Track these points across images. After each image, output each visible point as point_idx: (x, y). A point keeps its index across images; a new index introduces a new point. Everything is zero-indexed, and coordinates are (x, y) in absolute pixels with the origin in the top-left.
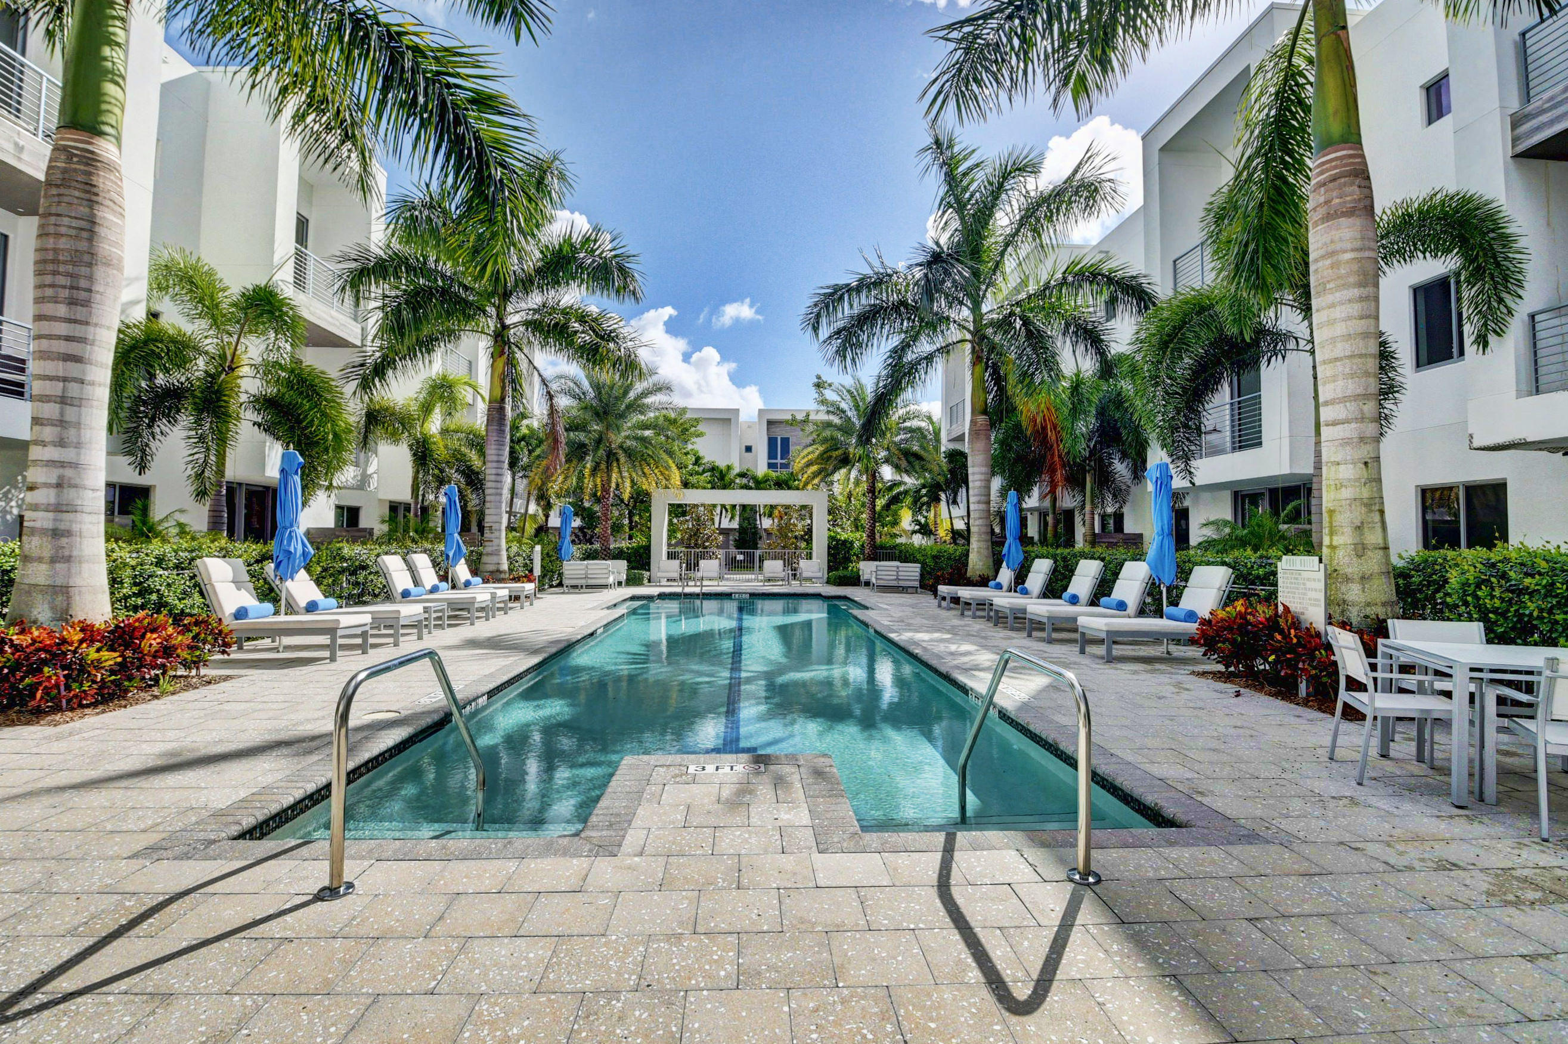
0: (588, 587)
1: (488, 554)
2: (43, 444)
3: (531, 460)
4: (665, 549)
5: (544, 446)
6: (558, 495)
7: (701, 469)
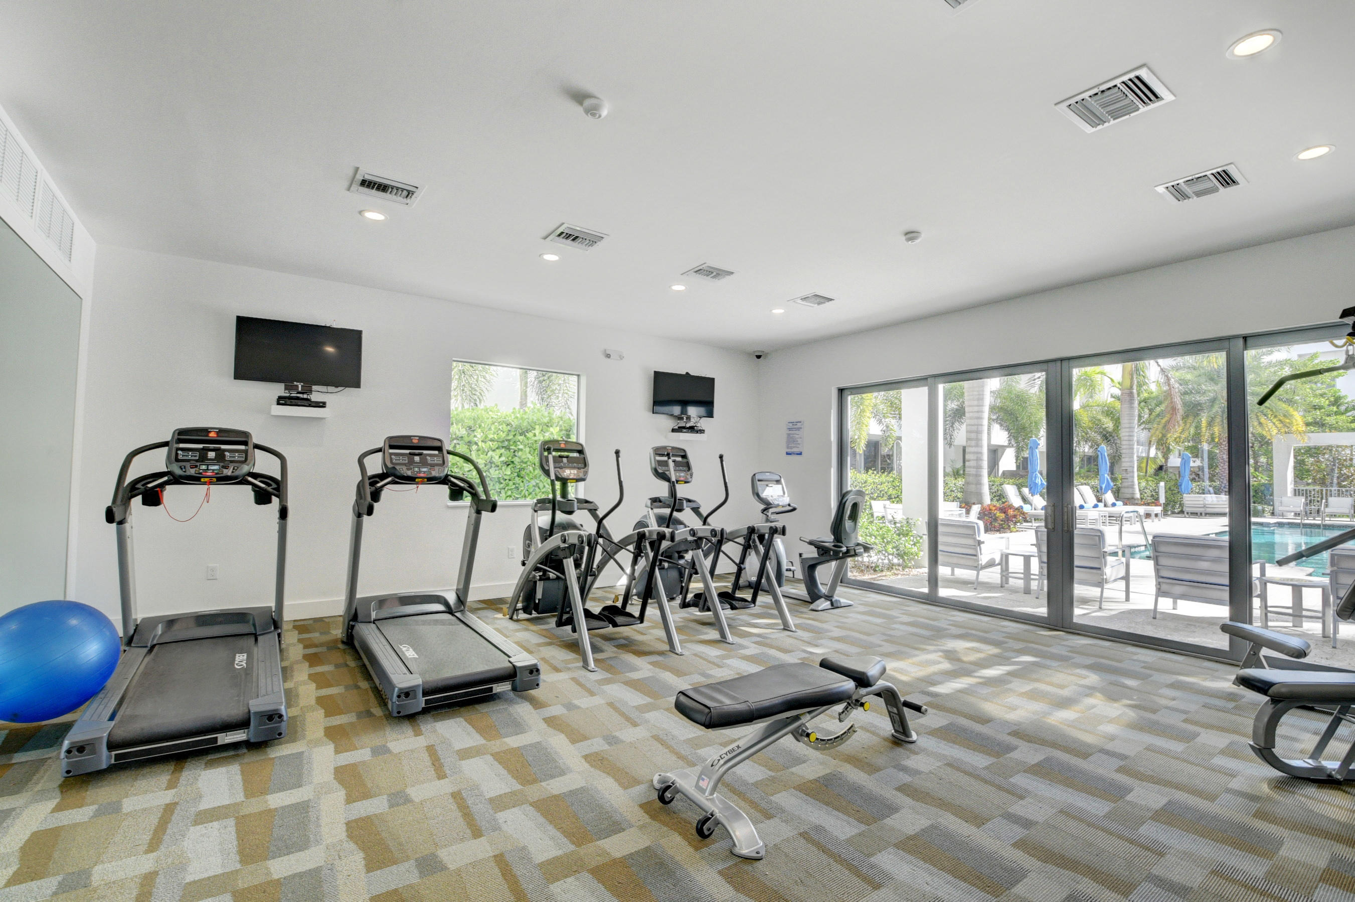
0: (1206, 514)
1: (1125, 487)
2: (972, 447)
3: (1152, 417)
4: (1290, 487)
5: (1163, 407)
6: (1177, 442)
7: (1343, 408)
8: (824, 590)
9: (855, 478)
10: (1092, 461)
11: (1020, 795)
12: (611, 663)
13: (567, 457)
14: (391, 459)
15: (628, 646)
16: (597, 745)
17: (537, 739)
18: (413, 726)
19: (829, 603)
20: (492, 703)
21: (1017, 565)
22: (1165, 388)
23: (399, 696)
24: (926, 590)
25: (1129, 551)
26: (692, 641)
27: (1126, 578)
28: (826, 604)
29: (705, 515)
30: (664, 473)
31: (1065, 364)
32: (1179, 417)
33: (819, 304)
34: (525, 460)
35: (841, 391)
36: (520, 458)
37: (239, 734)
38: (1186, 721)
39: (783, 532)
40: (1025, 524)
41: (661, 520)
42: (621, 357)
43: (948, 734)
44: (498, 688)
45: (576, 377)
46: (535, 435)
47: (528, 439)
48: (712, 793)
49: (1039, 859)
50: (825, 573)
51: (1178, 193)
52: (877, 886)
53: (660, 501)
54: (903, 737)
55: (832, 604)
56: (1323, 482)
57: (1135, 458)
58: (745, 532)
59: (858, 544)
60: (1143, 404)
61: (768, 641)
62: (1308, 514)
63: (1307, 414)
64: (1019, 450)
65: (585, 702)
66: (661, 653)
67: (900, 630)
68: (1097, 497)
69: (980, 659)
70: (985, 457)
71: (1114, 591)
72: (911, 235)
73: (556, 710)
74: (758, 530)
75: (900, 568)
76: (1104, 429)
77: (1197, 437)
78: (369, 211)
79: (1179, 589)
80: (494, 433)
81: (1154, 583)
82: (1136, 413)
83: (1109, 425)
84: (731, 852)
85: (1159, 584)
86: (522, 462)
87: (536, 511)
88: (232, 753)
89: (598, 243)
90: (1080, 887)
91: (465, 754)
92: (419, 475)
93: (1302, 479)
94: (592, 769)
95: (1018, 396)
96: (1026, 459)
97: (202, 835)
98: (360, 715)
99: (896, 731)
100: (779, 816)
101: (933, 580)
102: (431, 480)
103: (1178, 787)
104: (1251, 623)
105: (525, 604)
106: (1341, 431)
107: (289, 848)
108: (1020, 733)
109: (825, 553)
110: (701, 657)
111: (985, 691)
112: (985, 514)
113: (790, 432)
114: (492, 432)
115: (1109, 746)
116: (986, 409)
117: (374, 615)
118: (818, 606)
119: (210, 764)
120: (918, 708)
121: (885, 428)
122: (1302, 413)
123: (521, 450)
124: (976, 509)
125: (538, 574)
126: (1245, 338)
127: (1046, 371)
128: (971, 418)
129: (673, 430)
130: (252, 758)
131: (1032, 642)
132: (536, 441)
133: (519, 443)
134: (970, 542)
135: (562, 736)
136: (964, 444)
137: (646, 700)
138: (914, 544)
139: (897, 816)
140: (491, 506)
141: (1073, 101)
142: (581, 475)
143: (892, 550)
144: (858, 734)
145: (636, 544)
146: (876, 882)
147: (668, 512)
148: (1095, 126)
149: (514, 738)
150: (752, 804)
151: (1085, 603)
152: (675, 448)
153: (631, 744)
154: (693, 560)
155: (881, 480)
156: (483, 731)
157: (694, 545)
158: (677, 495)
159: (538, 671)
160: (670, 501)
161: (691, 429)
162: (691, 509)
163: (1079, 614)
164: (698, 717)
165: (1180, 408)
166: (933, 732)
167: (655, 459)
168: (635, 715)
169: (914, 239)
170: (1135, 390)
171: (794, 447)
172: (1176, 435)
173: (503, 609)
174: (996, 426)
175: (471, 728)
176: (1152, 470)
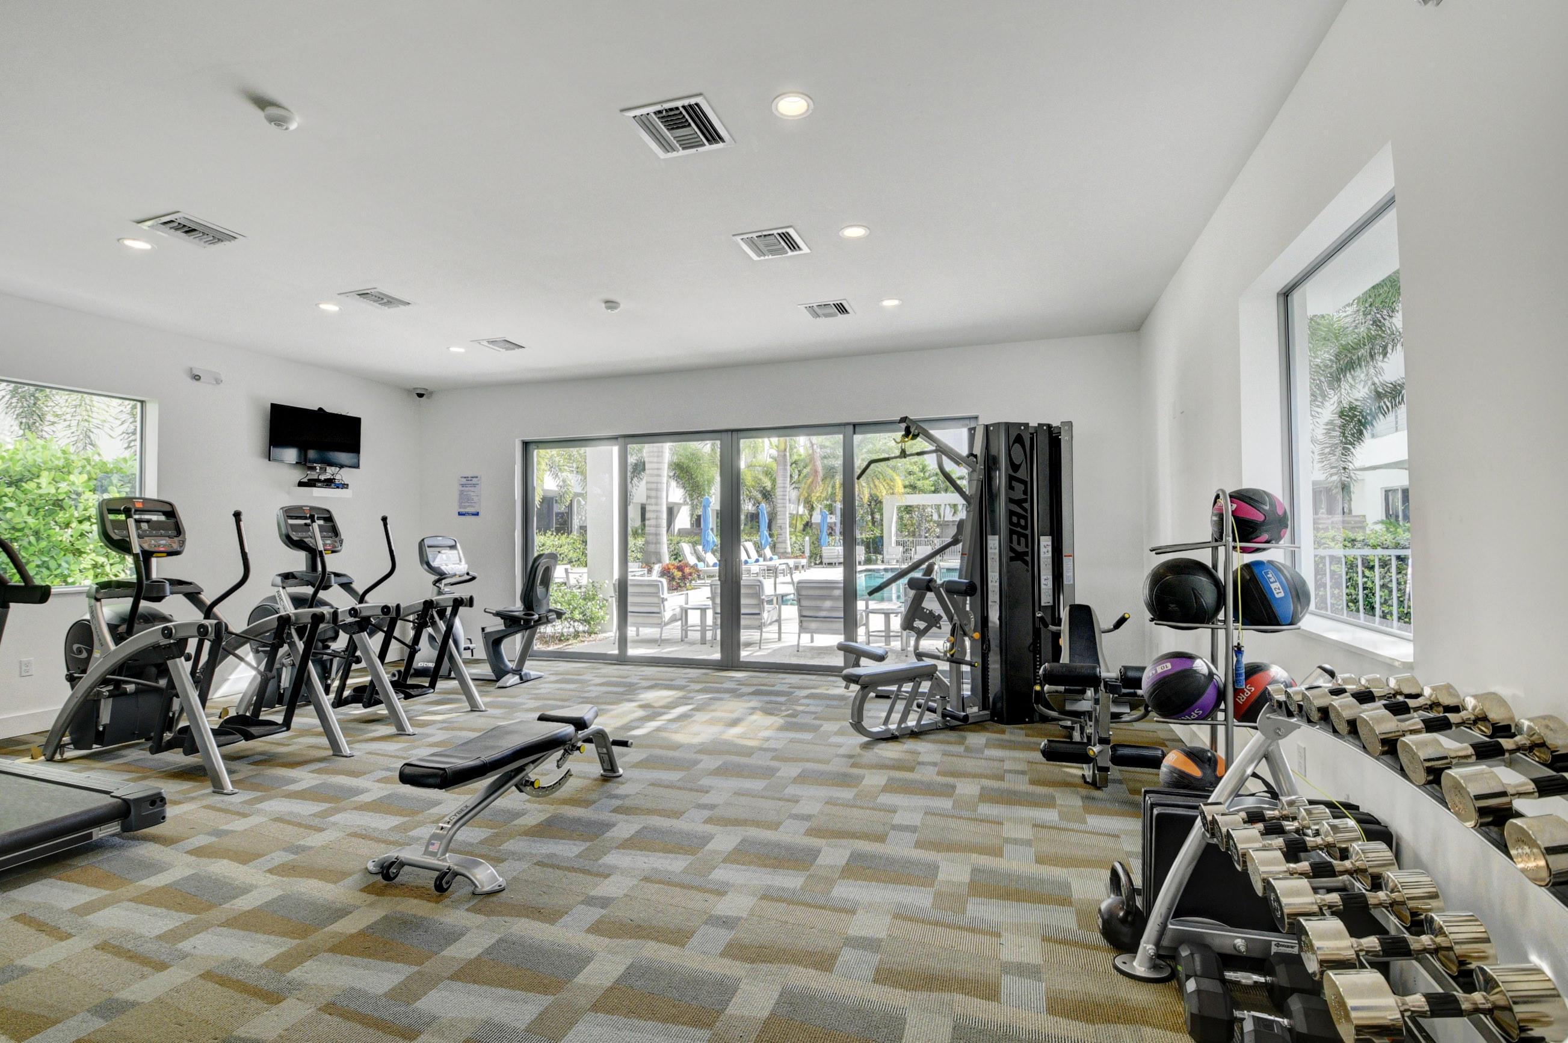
1: (779, 543)
2: (651, 505)
3: (801, 477)
4: (894, 539)
5: (808, 468)
6: (819, 500)
8: (511, 665)
9: (544, 542)
10: (754, 517)
11: (706, 791)
12: (256, 781)
13: (148, 521)
15: (268, 760)
16: (280, 857)
17: (188, 872)
19: (517, 677)
21: (694, 618)
22: (810, 453)
24: (616, 652)
25: (782, 599)
27: (779, 621)
28: (516, 679)
29: (361, 592)
30: (301, 541)
31: (736, 434)
32: (819, 479)
33: (507, 349)
34: (19, 526)
35: (526, 445)
38: (815, 718)
39: (470, 602)
40: (699, 582)
41: (298, 601)
42: (218, 381)
43: (648, 763)
44: (99, 833)
45: (138, 404)
46: (39, 487)
47: (25, 492)
48: (444, 854)
49: (721, 825)
50: (510, 648)
51: (812, 311)
52: (607, 876)
53: (294, 577)
54: (609, 774)
55: (521, 678)
56: (914, 534)
57: (788, 515)
58: (421, 607)
59: (550, 611)
60: (794, 465)
61: (455, 725)
62: (904, 561)
64: (694, 508)
65: (239, 825)
66: (322, 759)
67: (595, 691)
68: (757, 552)
69: (670, 703)
70: (665, 516)
71: (770, 632)
72: (611, 304)
73: (199, 841)
74: (437, 603)
75: (586, 635)
76: (764, 488)
77: (833, 496)
79: (813, 625)
81: (798, 621)
82: (789, 474)
83: (768, 484)
84: (473, 893)
85: (801, 622)
86: (14, 528)
87: (98, 600)
89: (225, 243)
90: (748, 834)
91: (86, 909)
93: (901, 532)
94: (284, 879)
95: (693, 454)
96: (699, 517)
99: (605, 770)
100: (510, 858)
101: (623, 641)
103: (808, 761)
104: (859, 642)
105: (76, 735)
106: (925, 493)
108: (704, 749)
109: (513, 623)
110: (378, 754)
111: (674, 726)
112: (665, 572)
113: (464, 489)
115: (765, 746)
116: (666, 466)
118: (506, 682)
120: (624, 744)
121: (561, 484)
122: (903, 478)
123: (11, 509)
124: (657, 568)
125: (106, 690)
126: (855, 425)
127: (721, 440)
128: (651, 475)
129: (301, 484)
132: (41, 496)
134: (654, 600)
135: (226, 861)
136: (644, 501)
137: (325, 806)
138: (601, 608)
139: (615, 829)
140: (41, 595)
141: (745, 236)
142: (176, 547)
143: (577, 616)
144: (571, 778)
145: (275, 633)
146: (605, 874)
147: (309, 590)
148: (759, 256)
149: (153, 879)
150: (482, 856)
151: (749, 644)
152: (312, 508)
153: (324, 848)
154: (352, 646)
155: (560, 542)
156: (96, 883)
157: (356, 628)
158: (320, 568)
159: (163, 800)
160: (310, 576)
161: (329, 483)
162: (342, 585)
163: (745, 654)
164: (431, 781)
165: (820, 469)
166: (637, 765)
167: (286, 522)
168: (316, 822)
169: (612, 308)
170: (788, 454)
171: (469, 506)
172: (818, 495)
173: (29, 750)
174: (673, 484)
175: (76, 885)
176: (800, 526)
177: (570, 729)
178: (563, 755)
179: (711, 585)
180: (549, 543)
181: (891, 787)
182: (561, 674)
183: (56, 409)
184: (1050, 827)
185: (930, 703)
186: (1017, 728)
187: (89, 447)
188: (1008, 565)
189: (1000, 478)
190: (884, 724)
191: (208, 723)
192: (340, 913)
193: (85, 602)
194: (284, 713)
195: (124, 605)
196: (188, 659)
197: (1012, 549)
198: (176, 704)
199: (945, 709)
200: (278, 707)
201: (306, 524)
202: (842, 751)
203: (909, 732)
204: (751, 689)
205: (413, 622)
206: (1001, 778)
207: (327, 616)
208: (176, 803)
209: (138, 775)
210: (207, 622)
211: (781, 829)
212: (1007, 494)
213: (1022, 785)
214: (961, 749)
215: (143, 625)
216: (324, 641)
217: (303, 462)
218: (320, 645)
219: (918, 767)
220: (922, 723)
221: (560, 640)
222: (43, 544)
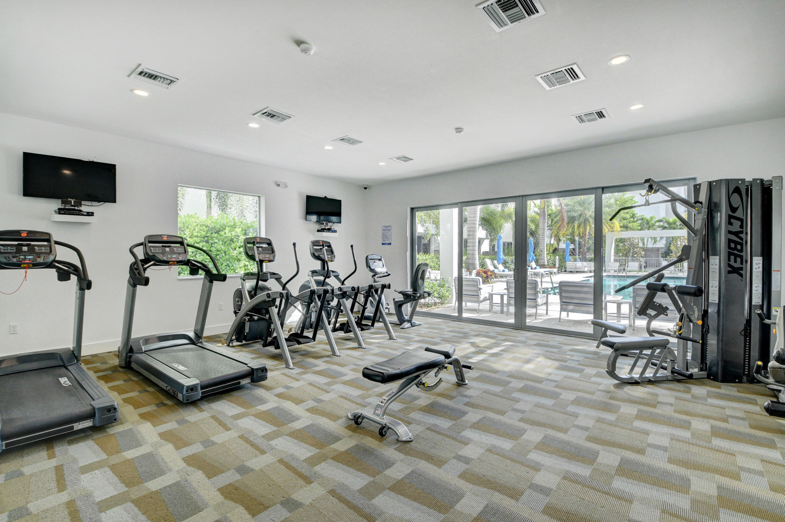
0: (576, 272)
1: (540, 259)
2: (471, 239)
3: (553, 223)
4: (612, 258)
5: (558, 218)
6: (564, 236)
7: (635, 219)
8: (407, 318)
9: (420, 258)
11: (517, 401)
12: (301, 364)
13: (261, 247)
14: (151, 250)
15: (307, 354)
16: (311, 404)
17: (275, 405)
18: (196, 407)
19: (410, 324)
20: (240, 390)
21: (497, 299)
22: (559, 208)
23: (187, 391)
24: (457, 315)
25: (547, 291)
26: (343, 349)
27: (546, 304)
28: (408, 325)
29: (342, 280)
30: (319, 256)
31: (524, 198)
32: (565, 223)
33: (405, 161)
34: (219, 249)
35: (412, 209)
36: (215, 247)
37: (87, 422)
38: (579, 364)
39: (389, 287)
40: (495, 279)
41: (318, 283)
42: (286, 186)
43: (481, 379)
44: (243, 382)
45: (258, 198)
46: (225, 233)
47: (221, 236)
48: (383, 416)
49: (530, 424)
50: (407, 309)
51: (580, 119)
52: (467, 444)
53: (316, 272)
54: (461, 382)
55: (411, 325)
56: (626, 255)
57: (545, 244)
58: (368, 288)
59: (425, 292)
60: (549, 216)
61: (383, 345)
62: (619, 271)
63: (620, 222)
64: (492, 241)
65: (295, 384)
66: (328, 356)
67: (448, 335)
69: (488, 345)
70: (477, 244)
71: (541, 310)
72: (459, 130)
73: (280, 390)
74: (374, 286)
75: (440, 304)
76: (531, 230)
77: (573, 234)
78: (137, 89)
79: (570, 307)
80: (198, 232)
81: (560, 305)
82: (546, 221)
83: (533, 227)
84: (397, 440)
85: (561, 305)
86: (217, 250)
87: (244, 280)
88: (83, 435)
89: (287, 120)
90: (548, 433)
91: (237, 417)
92: (171, 260)
93: (617, 254)
94: (313, 415)
95: (492, 212)
96: (494, 245)
97: (91, 478)
98: (158, 405)
99: (458, 380)
100: (414, 423)
101: (460, 310)
102: (179, 263)
103: (579, 391)
104: (602, 320)
105: (237, 336)
106: (634, 230)
107: (153, 476)
108: (511, 375)
109: (407, 297)
110: (351, 357)
111: (493, 359)
112: (479, 274)
113: (385, 232)
114: (196, 231)
115: (550, 378)
116: (478, 219)
117: (144, 350)
118: (405, 326)
119: (70, 442)
120: (469, 368)
121: (426, 229)
123: (216, 243)
124: (474, 272)
125: (247, 318)
126: (603, 188)
127: (516, 201)
128: (470, 224)
129: (318, 231)
130: (98, 436)
131: (509, 336)
132: (226, 237)
133: (214, 238)
134: (475, 289)
135: (290, 402)
137: (329, 380)
138: (447, 291)
139: (467, 416)
140: (223, 278)
141: (543, 75)
142: (272, 258)
143: (436, 295)
144: (442, 383)
145: (309, 297)
146: (466, 442)
147: (322, 278)
148: (550, 87)
149: (262, 406)
150: (400, 419)
151: (530, 316)
152: (323, 241)
153: (329, 401)
154: (339, 304)
155: (426, 258)
156: (242, 405)
157: (341, 296)
158: (326, 269)
159: (266, 370)
160: (322, 272)
161: (329, 230)
162: (335, 276)
163: (529, 321)
164: (377, 378)
165: (566, 219)
166: (474, 379)
167: (313, 248)
168: (326, 387)
169: (460, 132)
170: (546, 210)
171: (387, 240)
172: (564, 232)
173: (221, 340)
174: (481, 228)
175: (234, 405)
176: (551, 251)
177: (442, 358)
178: (438, 370)
179: (507, 282)
180: (421, 258)
181: (640, 416)
182: (430, 324)
183: (231, 202)
184: (776, 464)
185: (663, 364)
186: (732, 386)
187: (243, 217)
188: (726, 277)
189: (721, 218)
190: (629, 374)
191: (284, 335)
192: (337, 439)
193: (240, 281)
194: (313, 332)
195: (253, 283)
196: (276, 307)
197: (730, 265)
198: (272, 326)
199: (674, 368)
200: (310, 330)
201: (320, 249)
202: (601, 388)
203: (648, 380)
204: (535, 342)
205: (364, 295)
206: (726, 421)
207: (330, 291)
208: (272, 370)
209: (258, 356)
210: (283, 292)
211: (569, 433)
212: (726, 228)
213: (744, 428)
214: (689, 396)
215: (260, 291)
216: (328, 301)
217: (319, 222)
218: (326, 303)
219: (658, 405)
220: (657, 375)
221: (428, 306)
222: (227, 257)
